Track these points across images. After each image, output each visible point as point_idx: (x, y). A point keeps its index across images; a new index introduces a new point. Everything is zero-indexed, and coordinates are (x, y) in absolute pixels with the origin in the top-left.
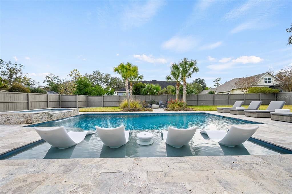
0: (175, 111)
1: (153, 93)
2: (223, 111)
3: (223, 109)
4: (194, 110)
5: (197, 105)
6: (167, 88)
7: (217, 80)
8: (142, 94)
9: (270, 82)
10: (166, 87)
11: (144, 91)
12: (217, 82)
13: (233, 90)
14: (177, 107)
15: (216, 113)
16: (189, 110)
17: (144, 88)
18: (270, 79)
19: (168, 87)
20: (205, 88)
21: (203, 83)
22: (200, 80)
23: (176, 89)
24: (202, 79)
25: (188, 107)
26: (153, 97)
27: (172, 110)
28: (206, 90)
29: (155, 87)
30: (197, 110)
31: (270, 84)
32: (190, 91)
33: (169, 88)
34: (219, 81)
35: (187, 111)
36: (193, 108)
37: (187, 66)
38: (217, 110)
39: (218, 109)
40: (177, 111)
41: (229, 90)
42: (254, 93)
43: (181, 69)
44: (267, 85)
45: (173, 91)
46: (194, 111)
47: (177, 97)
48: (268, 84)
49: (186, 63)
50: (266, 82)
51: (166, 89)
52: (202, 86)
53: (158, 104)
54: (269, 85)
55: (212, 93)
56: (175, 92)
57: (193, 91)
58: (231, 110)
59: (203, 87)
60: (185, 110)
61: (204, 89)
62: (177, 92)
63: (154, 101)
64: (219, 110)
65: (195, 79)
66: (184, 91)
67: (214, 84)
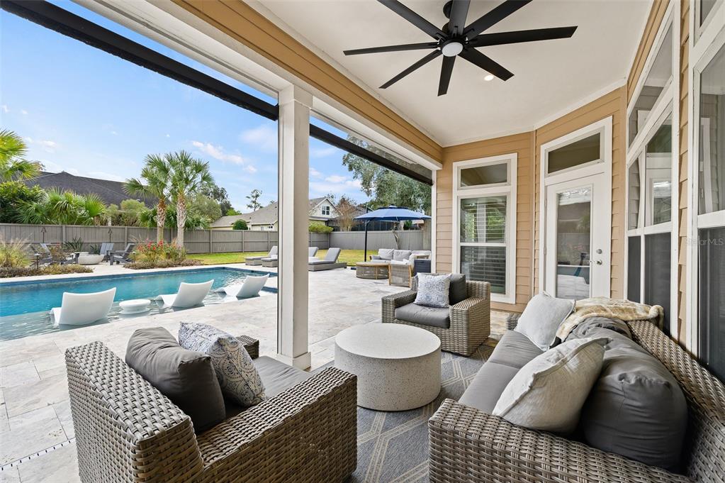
0: (159, 267)
1: (73, 220)
2: (253, 262)
3: (254, 259)
4: (202, 263)
5: (209, 253)
6: (122, 207)
7: (254, 195)
8: (26, 218)
9: (328, 213)
10: (118, 203)
11: (37, 210)
12: (254, 200)
14: (162, 258)
15: (243, 266)
16: (192, 265)
17: (35, 203)
18: (328, 208)
19: (124, 203)
20: (226, 209)
21: (223, 197)
22: (216, 188)
23: (155, 213)
24: (220, 187)
25: (188, 259)
26: (76, 232)
27: (153, 266)
28: (229, 217)
29: (83, 201)
30: (210, 262)
31: (328, 216)
32: (193, 221)
33: (129, 207)
34: (257, 196)
35: (187, 265)
36: (199, 259)
37: (188, 168)
38: (244, 261)
39: (247, 259)
40: (164, 267)
41: (273, 221)
43: (172, 171)
44: (325, 218)
45: (145, 218)
46: (202, 265)
47: (160, 233)
48: (326, 216)
49: (186, 162)
50: (324, 213)
51: (120, 208)
52: (219, 203)
53: (97, 252)
54: (327, 219)
55: (241, 226)
56: (154, 224)
57: (199, 222)
58: (263, 261)
59: (222, 207)
60: (183, 265)
61: (225, 214)
62: (158, 222)
63: (82, 244)
64: (248, 262)
66: (181, 223)
67: (249, 202)
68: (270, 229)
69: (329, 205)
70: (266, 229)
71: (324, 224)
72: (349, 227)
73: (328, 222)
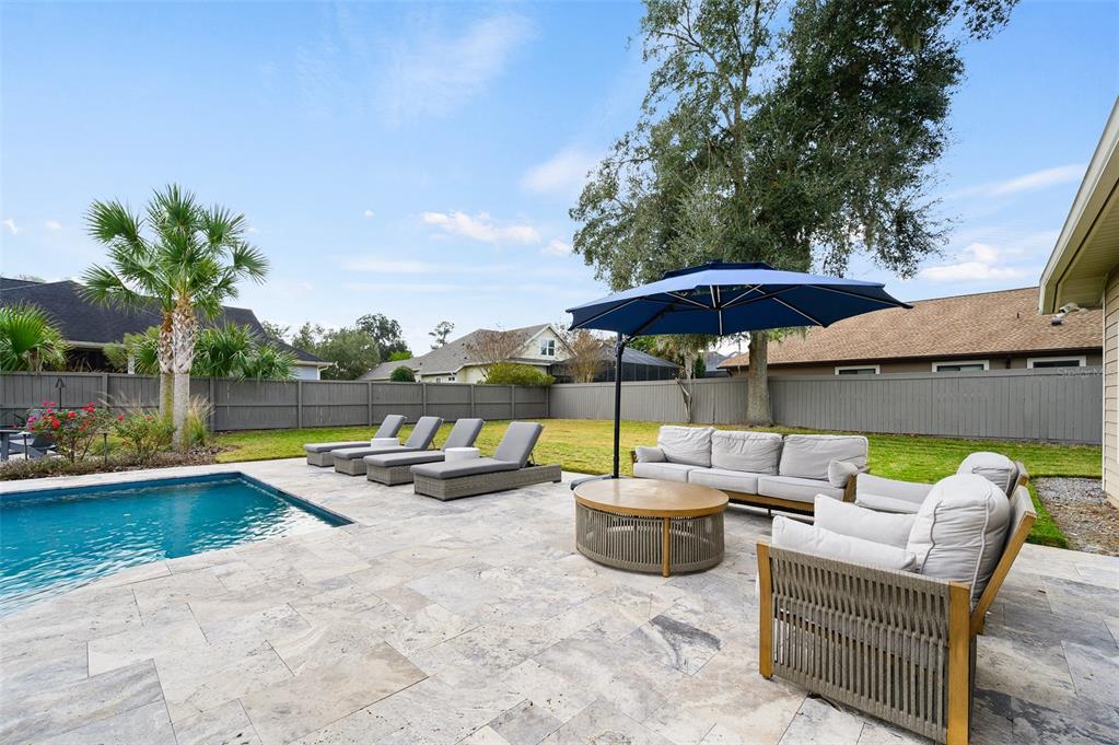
7: (442, 329)
9: (551, 352)
12: (441, 338)
13: (466, 368)
18: (552, 344)
21: (395, 335)
22: (383, 323)
24: (390, 320)
28: (394, 362)
31: (551, 358)
34: (447, 332)
41: (454, 368)
42: (499, 382)
44: (545, 361)
48: (547, 357)
50: (544, 353)
54: (550, 362)
55: (404, 376)
57: (272, 365)
61: (386, 358)
65: (365, 314)
67: (433, 341)
68: (451, 382)
69: (553, 339)
70: (445, 380)
71: (544, 373)
72: (589, 377)
73: (551, 368)
